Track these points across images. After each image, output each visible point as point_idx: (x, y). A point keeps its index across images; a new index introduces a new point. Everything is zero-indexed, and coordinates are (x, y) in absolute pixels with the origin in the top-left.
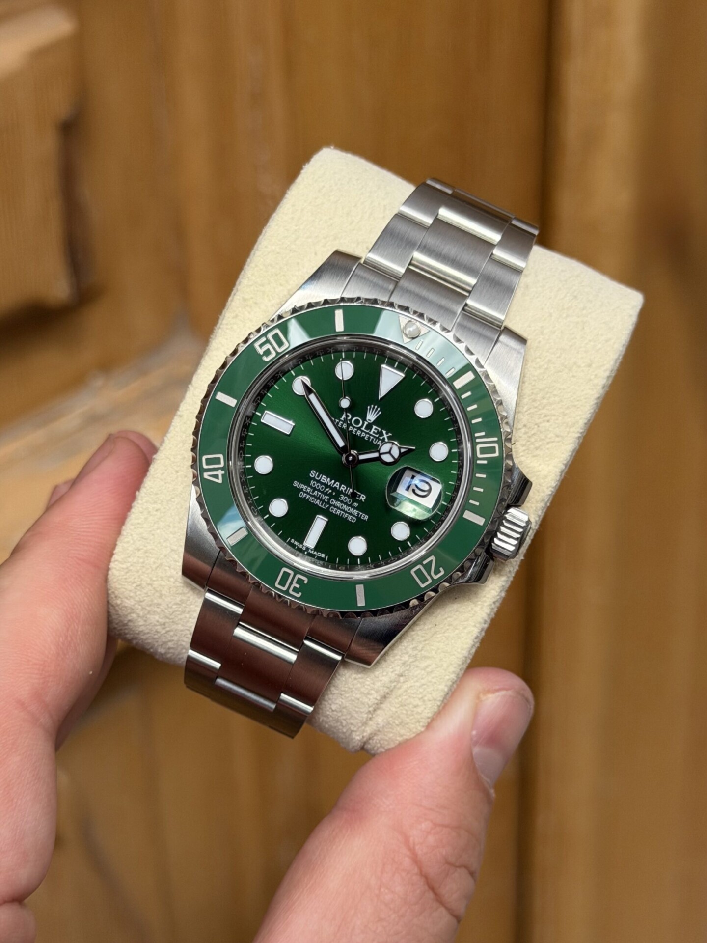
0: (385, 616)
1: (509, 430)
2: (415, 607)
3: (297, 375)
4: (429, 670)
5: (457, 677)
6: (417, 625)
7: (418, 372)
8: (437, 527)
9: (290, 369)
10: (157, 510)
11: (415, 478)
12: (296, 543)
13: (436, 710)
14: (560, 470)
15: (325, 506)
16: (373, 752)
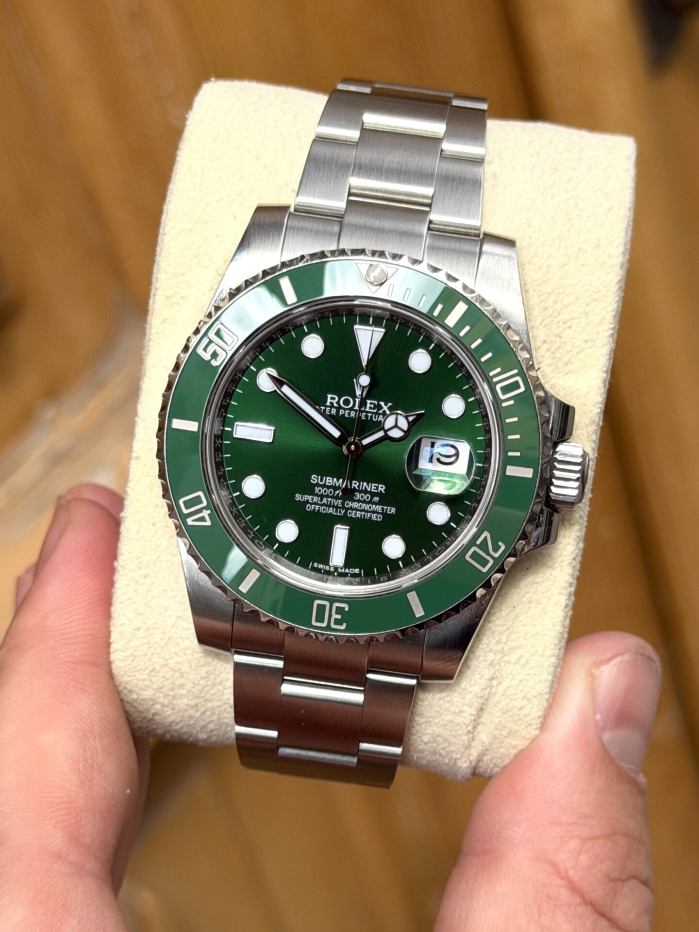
0: (451, 618)
1: (528, 356)
2: (483, 596)
3: (259, 370)
4: (523, 661)
5: (559, 659)
6: (492, 614)
7: (399, 322)
8: (480, 495)
9: (249, 365)
10: (145, 577)
11: (436, 446)
12: (321, 566)
13: (546, 706)
14: (602, 381)
15: (340, 512)
16: (487, 775)
